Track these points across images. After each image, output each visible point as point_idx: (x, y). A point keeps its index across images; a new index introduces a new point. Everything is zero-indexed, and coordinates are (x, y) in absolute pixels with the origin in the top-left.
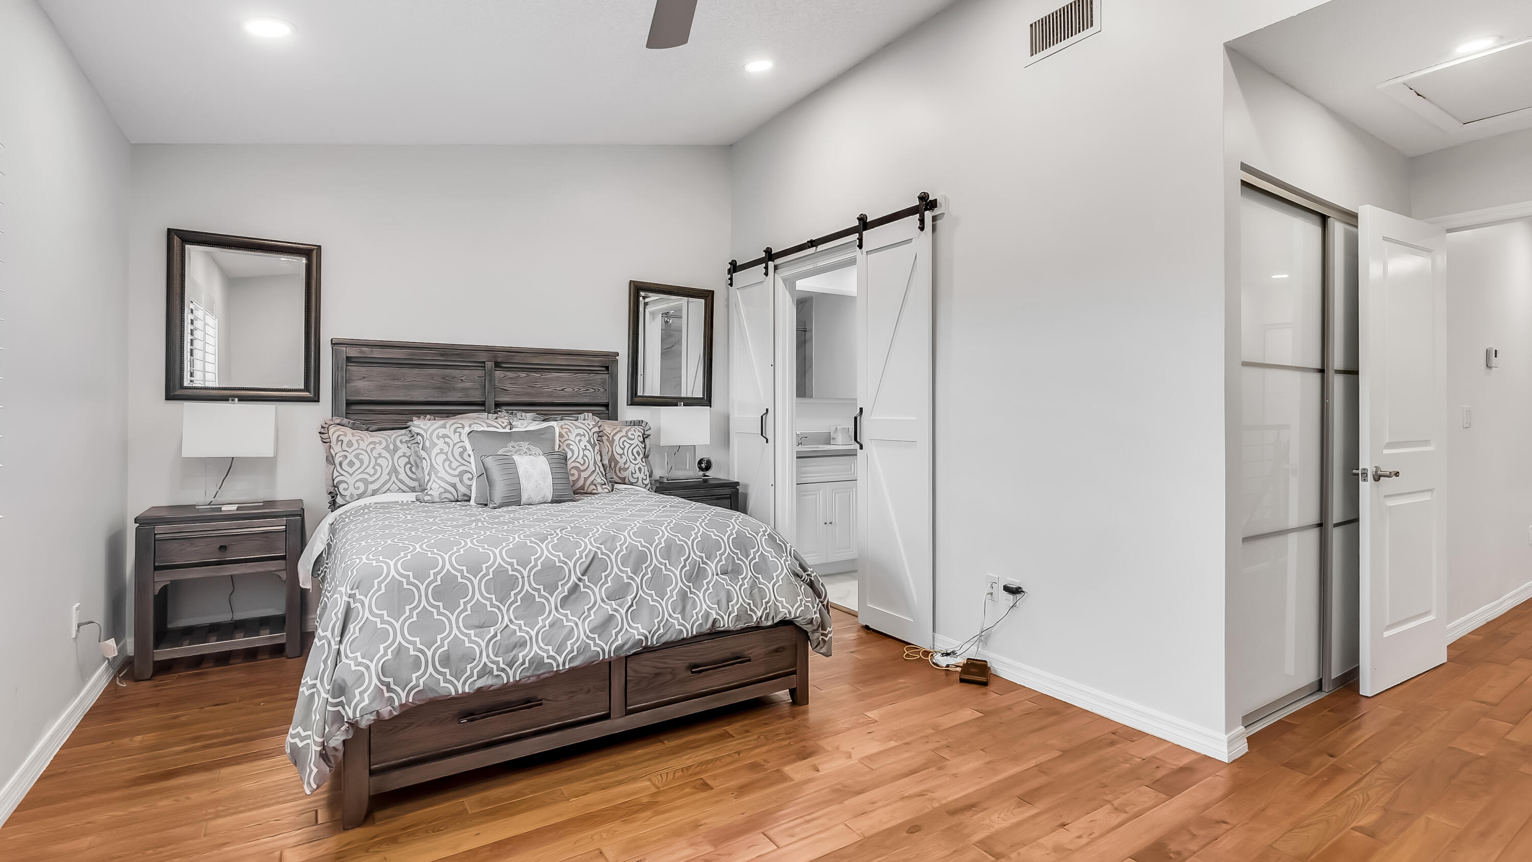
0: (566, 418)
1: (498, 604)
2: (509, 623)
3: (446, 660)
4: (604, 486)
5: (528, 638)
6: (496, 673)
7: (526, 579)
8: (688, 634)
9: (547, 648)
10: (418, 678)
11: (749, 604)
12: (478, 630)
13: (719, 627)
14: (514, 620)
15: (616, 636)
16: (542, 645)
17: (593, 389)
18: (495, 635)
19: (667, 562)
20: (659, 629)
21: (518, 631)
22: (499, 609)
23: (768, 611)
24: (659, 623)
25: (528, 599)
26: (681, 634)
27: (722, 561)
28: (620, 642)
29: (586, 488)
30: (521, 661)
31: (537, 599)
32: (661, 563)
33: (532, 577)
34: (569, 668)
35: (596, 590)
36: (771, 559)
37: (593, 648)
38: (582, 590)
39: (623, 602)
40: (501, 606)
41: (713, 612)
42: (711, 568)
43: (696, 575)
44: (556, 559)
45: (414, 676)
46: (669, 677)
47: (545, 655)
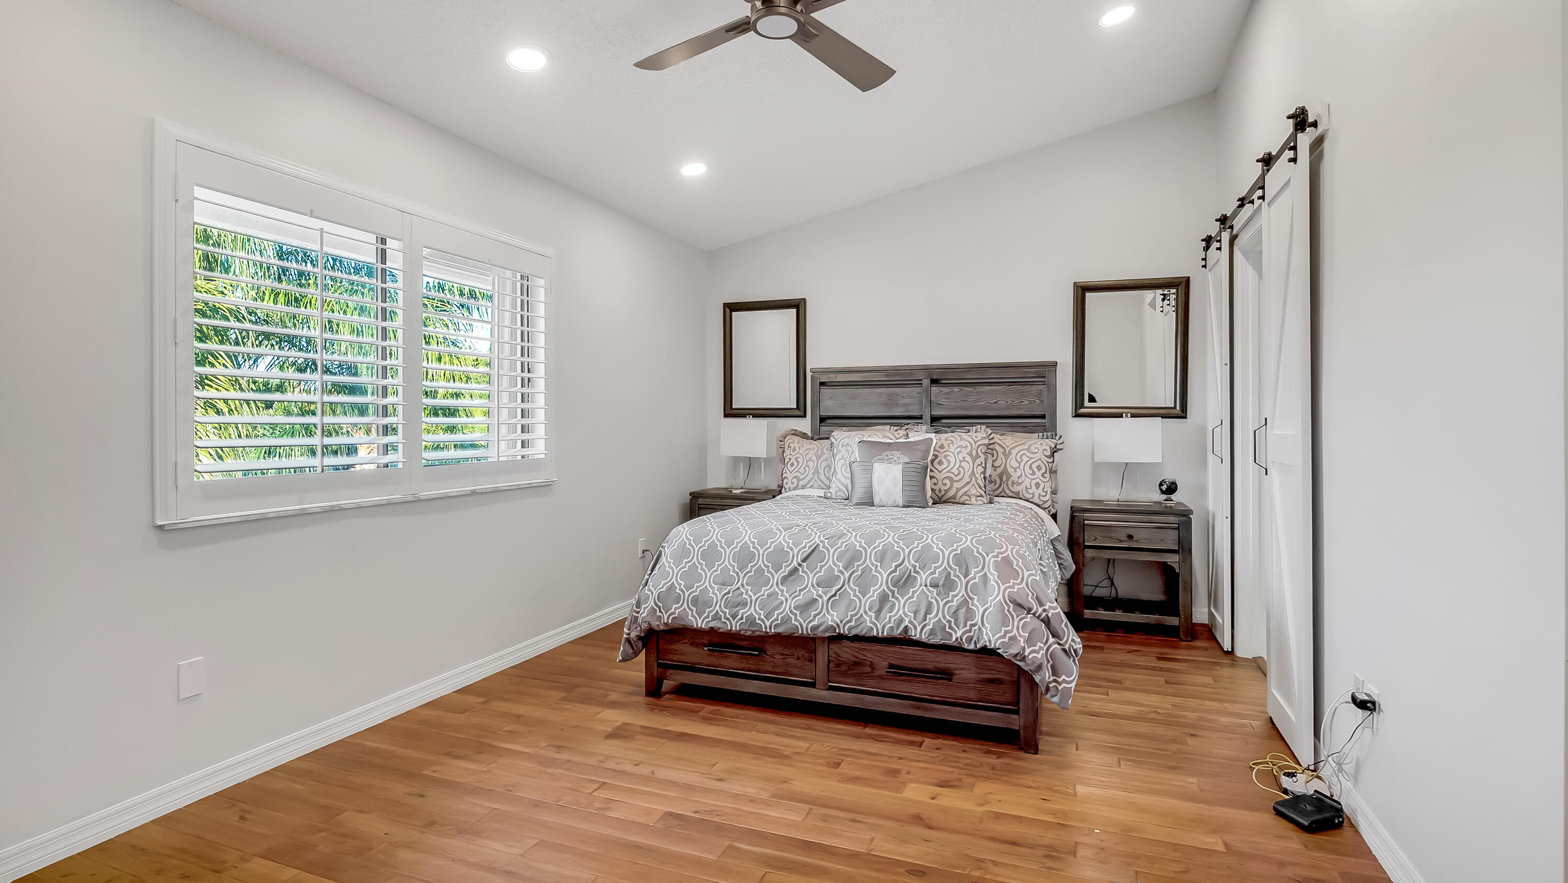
0: (957, 430)
1: (738, 570)
2: (740, 587)
3: (695, 602)
4: (979, 498)
5: (749, 600)
6: (723, 620)
7: (761, 556)
8: (878, 633)
9: (760, 611)
10: (676, 609)
11: (949, 622)
12: (720, 586)
13: (912, 636)
14: (745, 585)
15: (815, 617)
16: (757, 609)
17: (1028, 401)
18: (728, 593)
19: (879, 564)
20: (850, 621)
21: (744, 594)
22: (737, 574)
23: (972, 634)
24: (852, 616)
25: (760, 571)
26: (871, 631)
27: (935, 574)
28: (815, 623)
29: (958, 498)
30: (740, 616)
31: (766, 574)
32: (873, 565)
33: (765, 556)
34: (774, 632)
35: (811, 576)
36: (992, 582)
37: (793, 622)
38: (801, 574)
39: (829, 590)
40: (740, 573)
41: (907, 619)
42: (921, 578)
43: (904, 582)
44: (786, 545)
45: (674, 606)
46: (868, 669)
47: (757, 617)
